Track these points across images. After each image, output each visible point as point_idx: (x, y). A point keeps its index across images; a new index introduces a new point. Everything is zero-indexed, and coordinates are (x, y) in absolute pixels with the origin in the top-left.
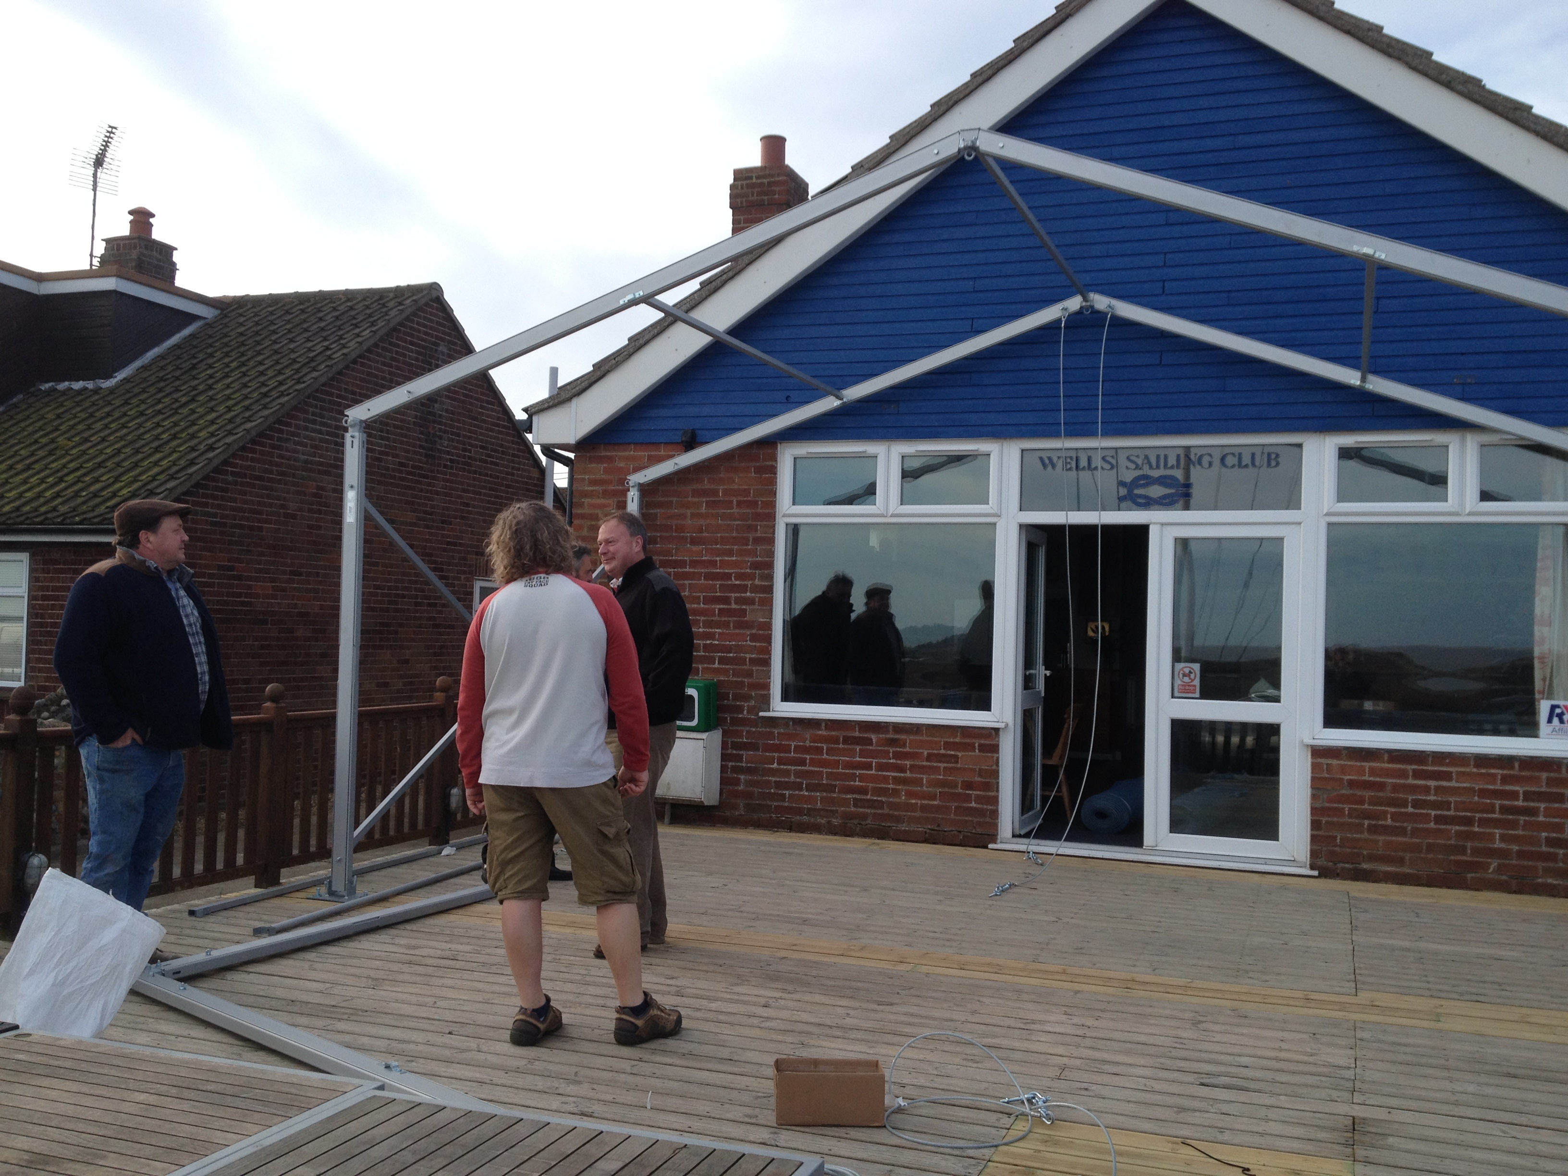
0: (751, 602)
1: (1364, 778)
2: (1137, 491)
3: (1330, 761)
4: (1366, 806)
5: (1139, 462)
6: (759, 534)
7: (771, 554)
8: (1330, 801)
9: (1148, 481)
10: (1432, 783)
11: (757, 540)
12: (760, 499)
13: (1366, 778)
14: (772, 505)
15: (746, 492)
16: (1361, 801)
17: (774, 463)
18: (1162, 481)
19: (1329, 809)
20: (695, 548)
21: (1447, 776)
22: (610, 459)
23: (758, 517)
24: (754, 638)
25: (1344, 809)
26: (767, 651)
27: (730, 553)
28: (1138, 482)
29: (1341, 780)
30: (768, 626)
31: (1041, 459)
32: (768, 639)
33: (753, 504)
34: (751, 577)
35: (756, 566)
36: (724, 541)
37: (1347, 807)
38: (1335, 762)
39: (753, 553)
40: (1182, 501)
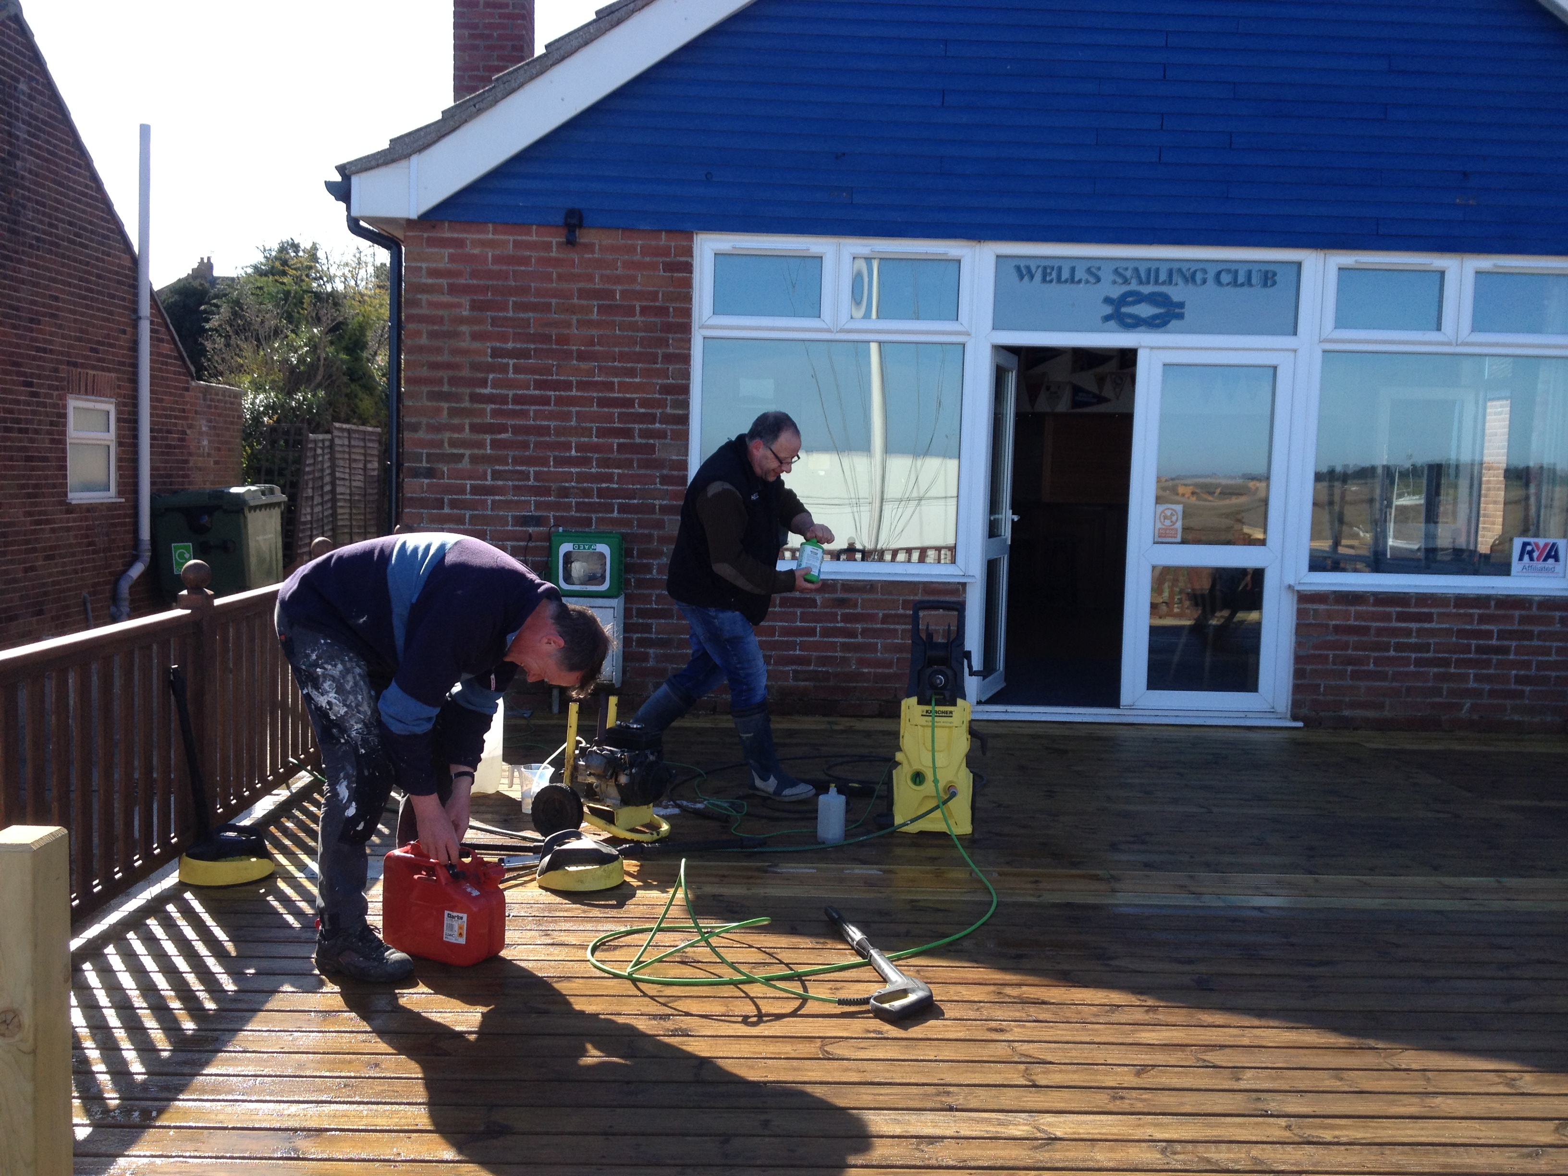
0: (661, 435)
1: (1349, 623)
2: (1124, 310)
3: (1315, 606)
4: (1350, 652)
5: (1128, 274)
6: (671, 350)
7: (686, 375)
8: (1316, 647)
9: (1139, 298)
10: (1414, 626)
11: (668, 358)
12: (672, 306)
13: (1351, 622)
14: (686, 313)
15: (654, 296)
16: (1346, 646)
17: (689, 260)
18: (1153, 299)
19: (1314, 656)
20: (584, 365)
21: (1428, 618)
22: (458, 243)
23: (668, 328)
24: (665, 480)
25: (1328, 655)
27: (632, 373)
28: (1123, 300)
29: (1327, 626)
31: (1018, 268)
33: (662, 311)
34: (661, 404)
35: (667, 390)
36: (623, 356)
37: (1331, 653)
38: (1322, 607)
39: (664, 374)
40: (1174, 323)
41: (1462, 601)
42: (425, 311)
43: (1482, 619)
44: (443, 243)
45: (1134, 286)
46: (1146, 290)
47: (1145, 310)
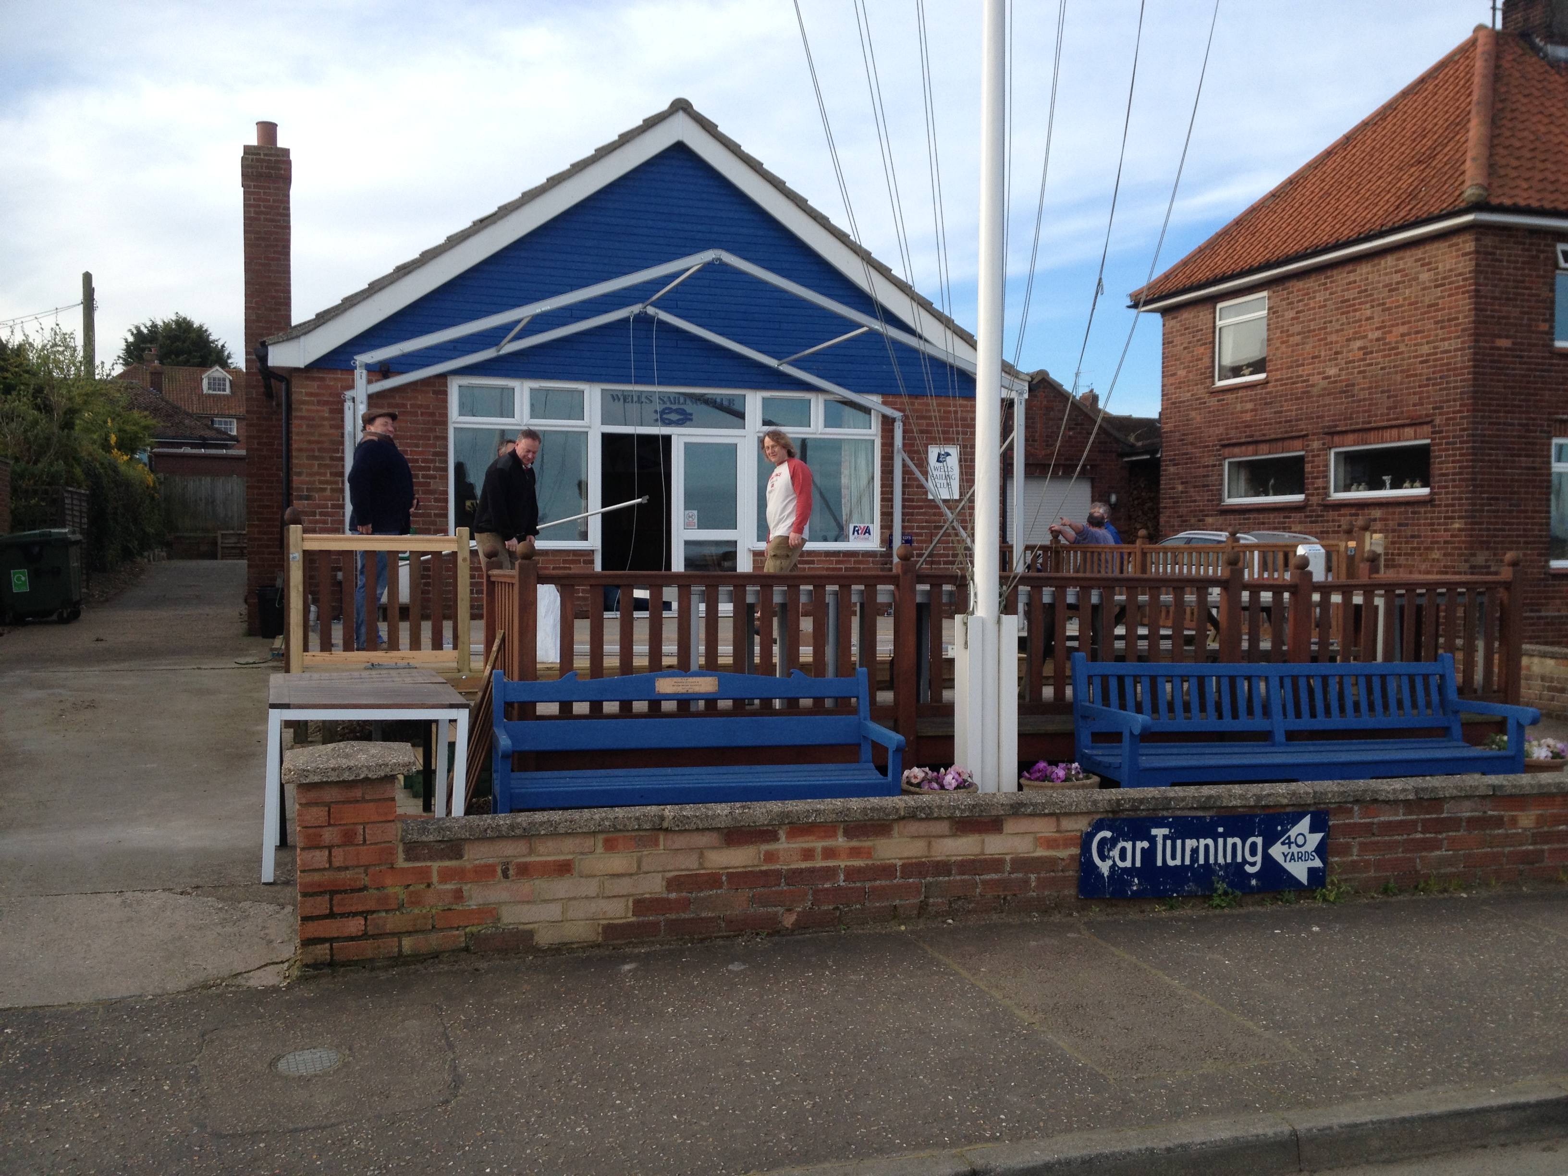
0: (434, 477)
2: (665, 416)
5: (665, 399)
6: (437, 434)
7: (446, 447)
9: (671, 411)
11: (437, 438)
12: (437, 412)
14: (445, 415)
15: (428, 407)
17: (446, 390)
18: (677, 411)
22: (323, 379)
23: (436, 423)
24: (436, 500)
26: (446, 508)
27: (417, 446)
28: (663, 412)
30: (446, 493)
31: (613, 396)
32: (446, 501)
33: (432, 414)
34: (434, 461)
35: (436, 454)
36: (411, 437)
39: (435, 446)
40: (688, 423)
41: (828, 554)
42: (305, 414)
43: (837, 562)
44: (314, 379)
45: (668, 405)
46: (674, 407)
47: (674, 417)
